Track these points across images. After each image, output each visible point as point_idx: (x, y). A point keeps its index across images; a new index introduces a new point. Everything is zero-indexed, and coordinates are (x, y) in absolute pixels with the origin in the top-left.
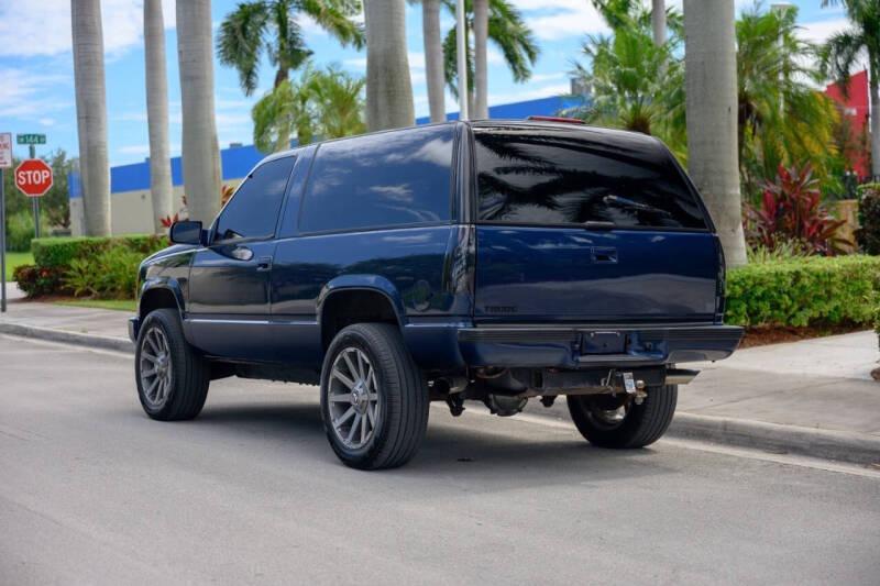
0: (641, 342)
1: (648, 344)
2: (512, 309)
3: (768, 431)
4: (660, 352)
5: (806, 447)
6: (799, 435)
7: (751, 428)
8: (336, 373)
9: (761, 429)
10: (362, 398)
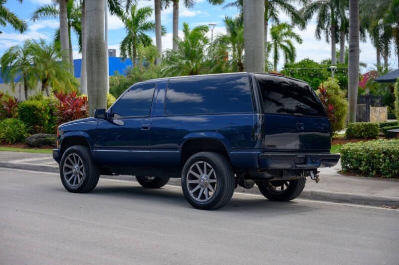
0: (311, 159)
1: (314, 160)
2: (274, 146)
3: (332, 194)
4: (318, 164)
5: (350, 200)
6: (346, 196)
7: (324, 193)
8: (191, 171)
9: (328, 193)
10: (206, 182)
